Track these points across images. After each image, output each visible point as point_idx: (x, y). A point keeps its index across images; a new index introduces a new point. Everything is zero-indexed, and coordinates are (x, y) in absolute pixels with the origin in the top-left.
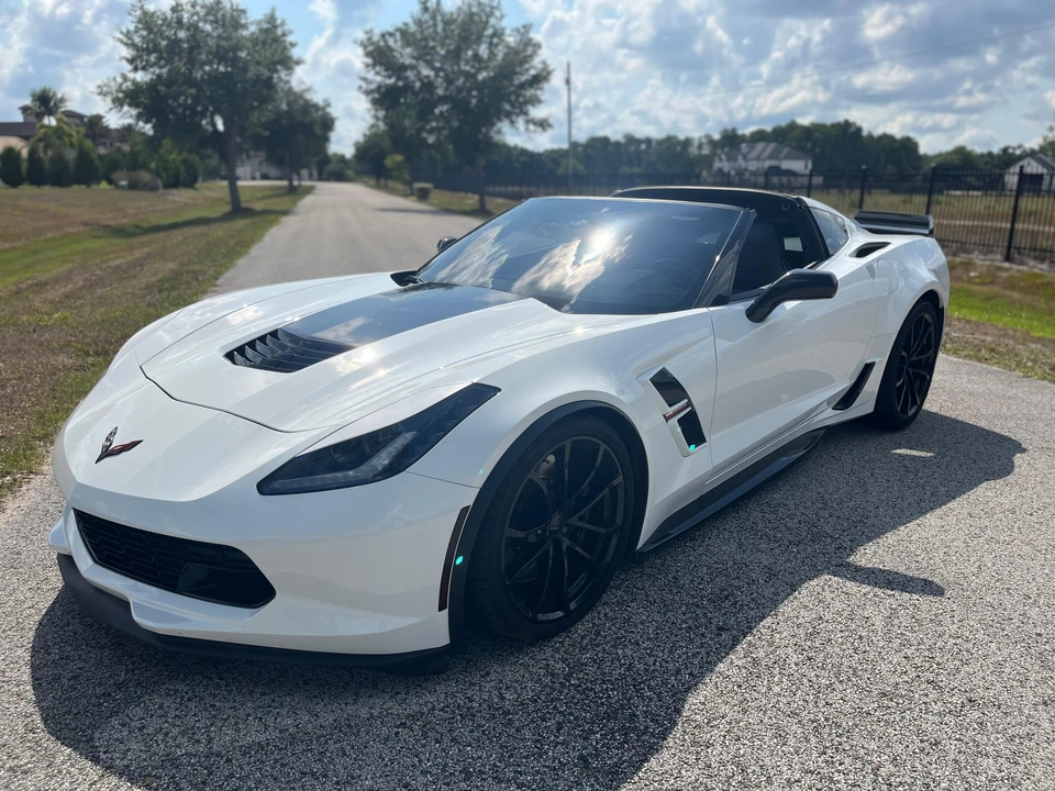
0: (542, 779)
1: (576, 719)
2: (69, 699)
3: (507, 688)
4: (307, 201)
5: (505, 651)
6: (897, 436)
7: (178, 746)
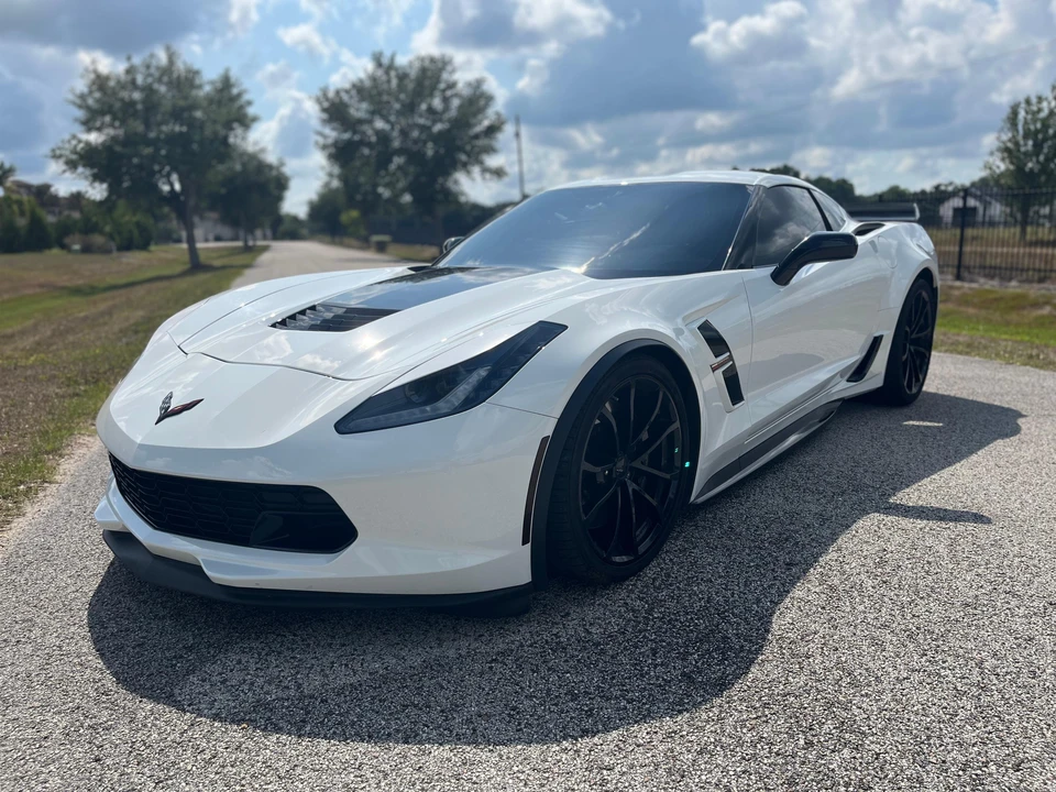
0: (650, 695)
1: (668, 644)
2: (138, 663)
3: (591, 624)
4: (265, 257)
5: (580, 595)
6: (906, 411)
7: (267, 693)
